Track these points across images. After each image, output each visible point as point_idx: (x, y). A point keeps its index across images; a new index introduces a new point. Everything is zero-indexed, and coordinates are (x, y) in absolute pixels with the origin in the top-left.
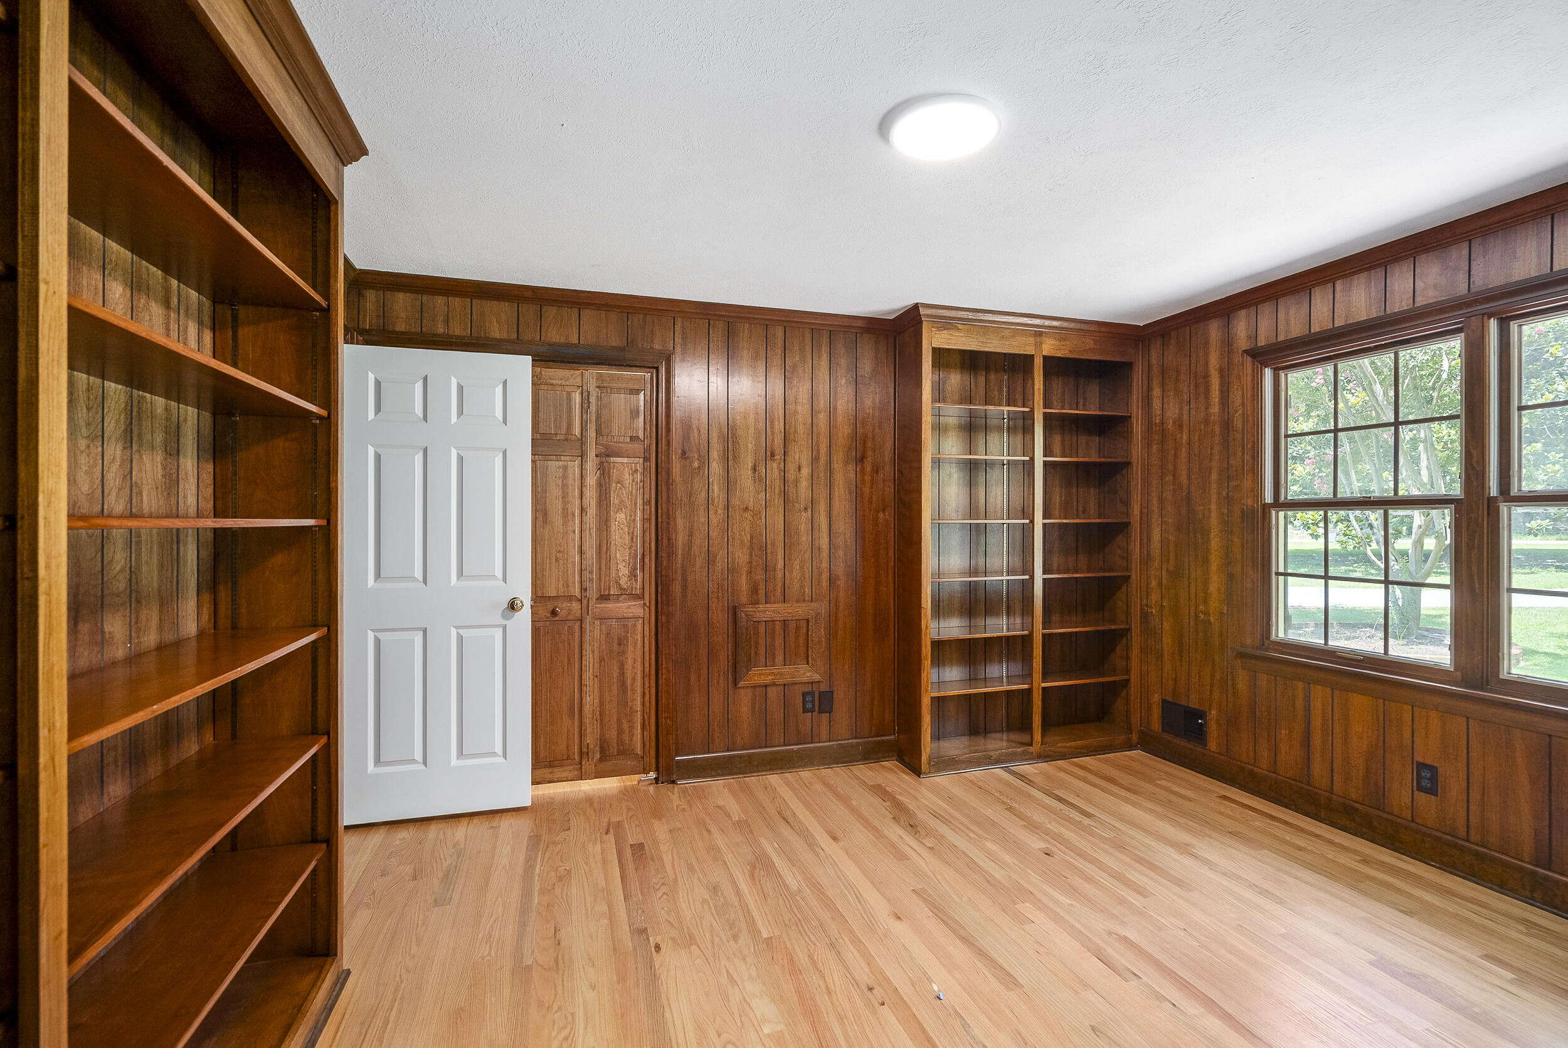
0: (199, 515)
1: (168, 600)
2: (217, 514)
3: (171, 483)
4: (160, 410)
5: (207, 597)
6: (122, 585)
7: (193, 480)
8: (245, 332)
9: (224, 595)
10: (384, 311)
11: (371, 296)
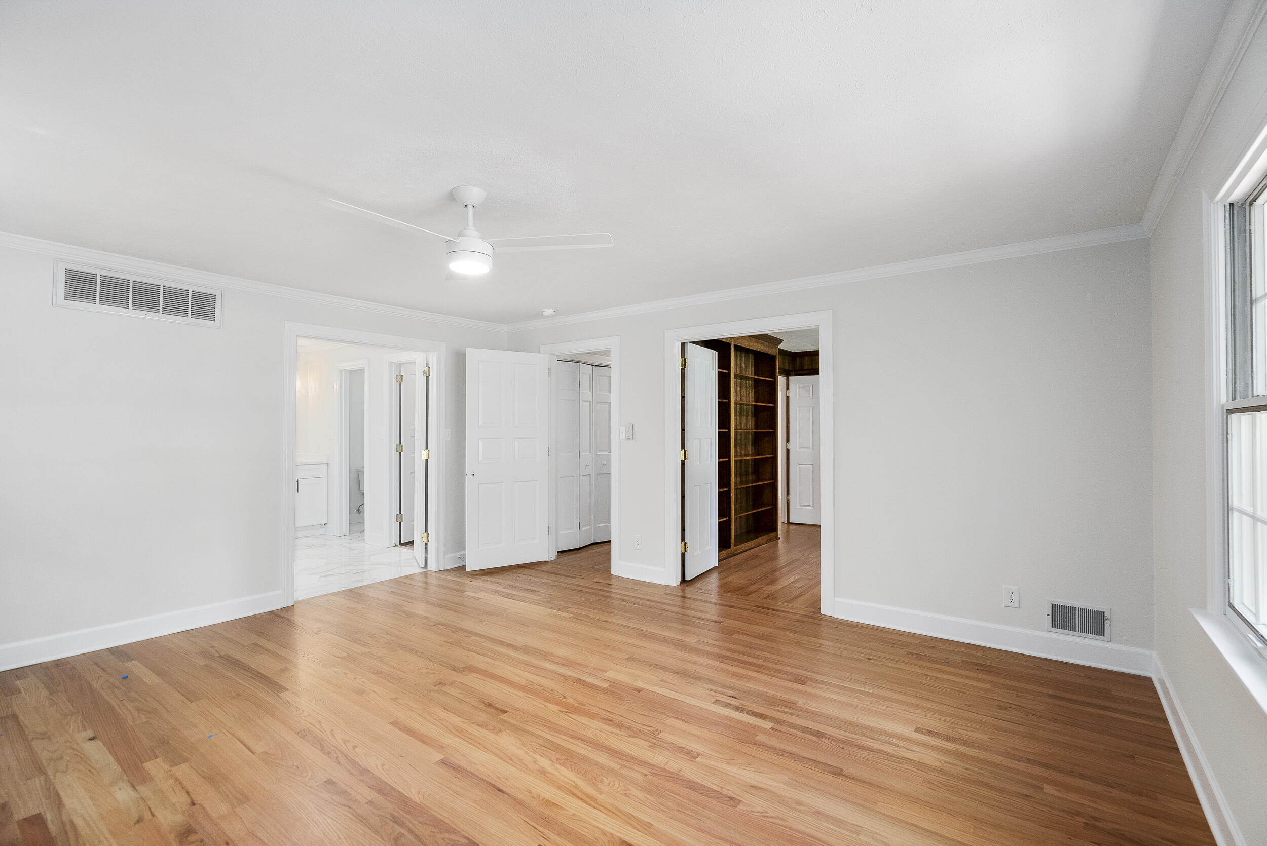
0: (752, 429)
1: (746, 445)
2: (755, 429)
3: (747, 422)
4: (745, 408)
5: (753, 447)
6: (739, 442)
7: (751, 421)
8: (760, 387)
9: (756, 447)
10: (802, 364)
11: (798, 359)
